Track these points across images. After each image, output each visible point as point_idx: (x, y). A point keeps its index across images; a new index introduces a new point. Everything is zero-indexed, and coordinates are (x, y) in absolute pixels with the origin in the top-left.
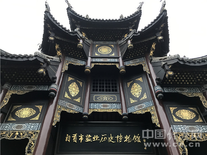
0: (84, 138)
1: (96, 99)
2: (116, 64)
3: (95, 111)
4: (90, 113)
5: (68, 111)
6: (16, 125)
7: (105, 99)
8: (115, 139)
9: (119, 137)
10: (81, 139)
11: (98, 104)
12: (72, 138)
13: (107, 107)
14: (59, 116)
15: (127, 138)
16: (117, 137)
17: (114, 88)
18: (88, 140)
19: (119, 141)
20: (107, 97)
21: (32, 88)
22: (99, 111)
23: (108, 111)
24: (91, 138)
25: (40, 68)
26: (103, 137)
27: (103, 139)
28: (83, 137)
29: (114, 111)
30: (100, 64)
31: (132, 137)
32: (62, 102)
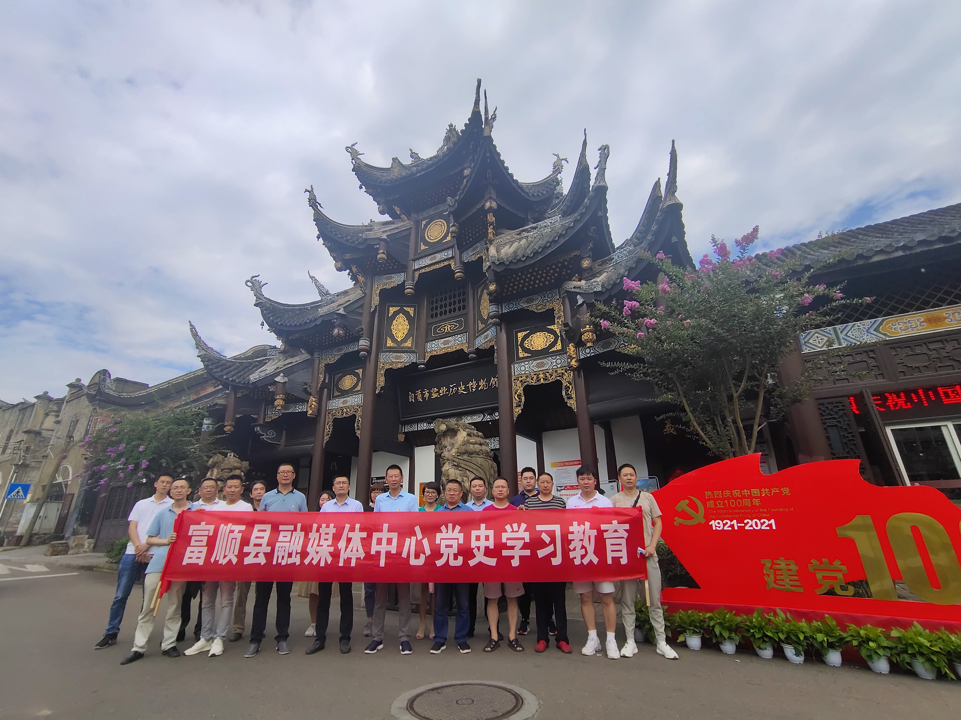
0: (430, 393)
1: (435, 333)
2: (450, 263)
3: (433, 354)
4: (427, 359)
5: (394, 367)
6: (342, 400)
7: (448, 330)
8: (467, 389)
9: (472, 385)
10: (427, 395)
11: (437, 341)
12: (416, 397)
13: (448, 344)
14: (383, 379)
15: (482, 383)
16: (470, 385)
17: (462, 305)
18: (435, 396)
19: (472, 390)
20: (450, 325)
21: (341, 350)
22: (438, 353)
23: (450, 350)
24: (438, 392)
25: (334, 327)
26: (453, 389)
27: (452, 391)
28: (428, 392)
29: (458, 348)
30: (427, 270)
31: (488, 381)
32: (384, 356)
